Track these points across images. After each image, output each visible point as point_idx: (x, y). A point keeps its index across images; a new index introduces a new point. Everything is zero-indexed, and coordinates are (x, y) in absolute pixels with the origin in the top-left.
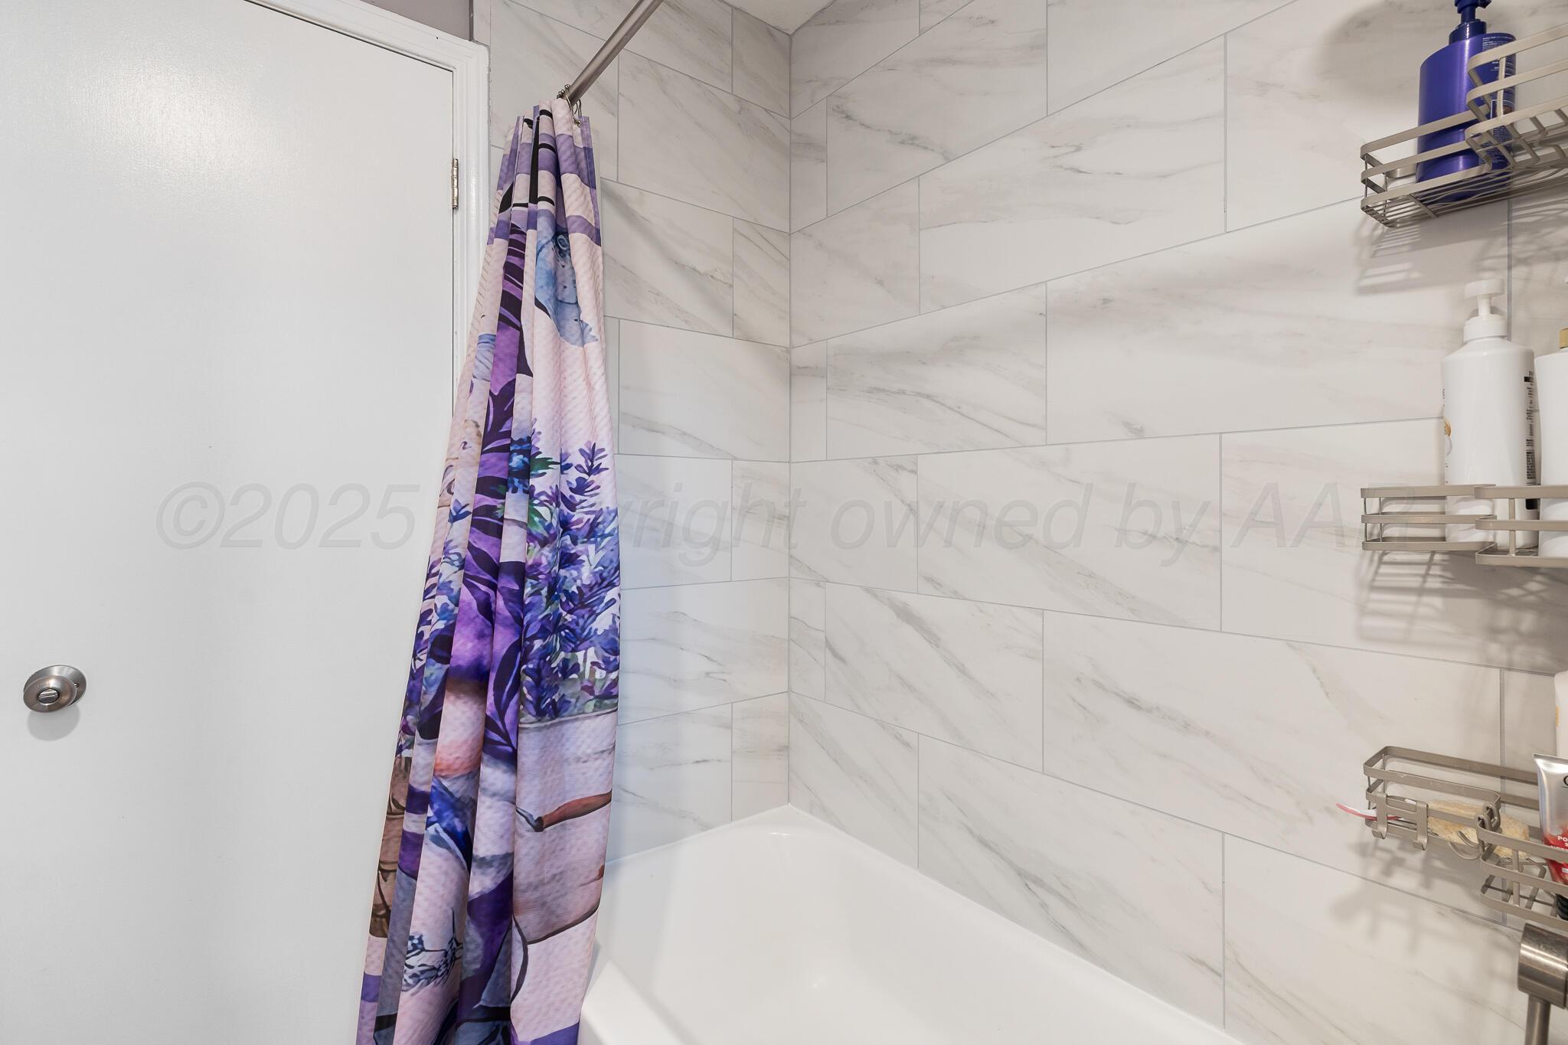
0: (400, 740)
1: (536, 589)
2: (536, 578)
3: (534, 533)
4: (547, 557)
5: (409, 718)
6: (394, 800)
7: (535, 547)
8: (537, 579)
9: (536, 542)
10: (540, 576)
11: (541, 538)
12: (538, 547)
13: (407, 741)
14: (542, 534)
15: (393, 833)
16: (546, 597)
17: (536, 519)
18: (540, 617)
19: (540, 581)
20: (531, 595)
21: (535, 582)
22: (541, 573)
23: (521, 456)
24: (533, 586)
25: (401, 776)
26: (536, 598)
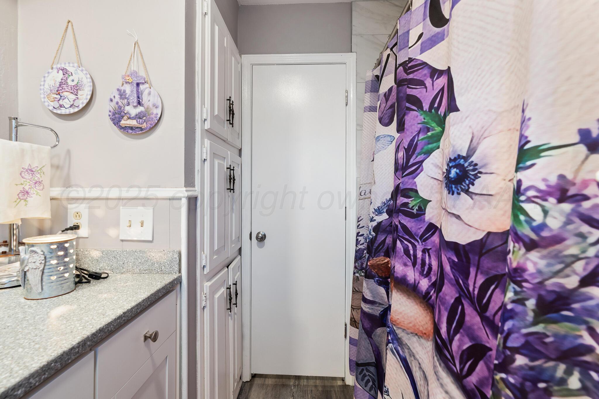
0: (354, 271)
1: (519, 297)
2: (519, 284)
3: (519, 233)
4: (535, 264)
5: (356, 264)
6: (354, 288)
7: (520, 249)
8: (521, 287)
9: (521, 244)
10: (525, 284)
11: (527, 240)
12: (523, 250)
13: (356, 271)
14: (527, 236)
15: (355, 298)
16: (533, 311)
17: (522, 218)
18: (524, 331)
19: (525, 289)
20: (513, 302)
21: (518, 289)
22: (526, 281)
23: (455, 169)
24: (516, 293)
25: (356, 281)
26: (519, 308)
